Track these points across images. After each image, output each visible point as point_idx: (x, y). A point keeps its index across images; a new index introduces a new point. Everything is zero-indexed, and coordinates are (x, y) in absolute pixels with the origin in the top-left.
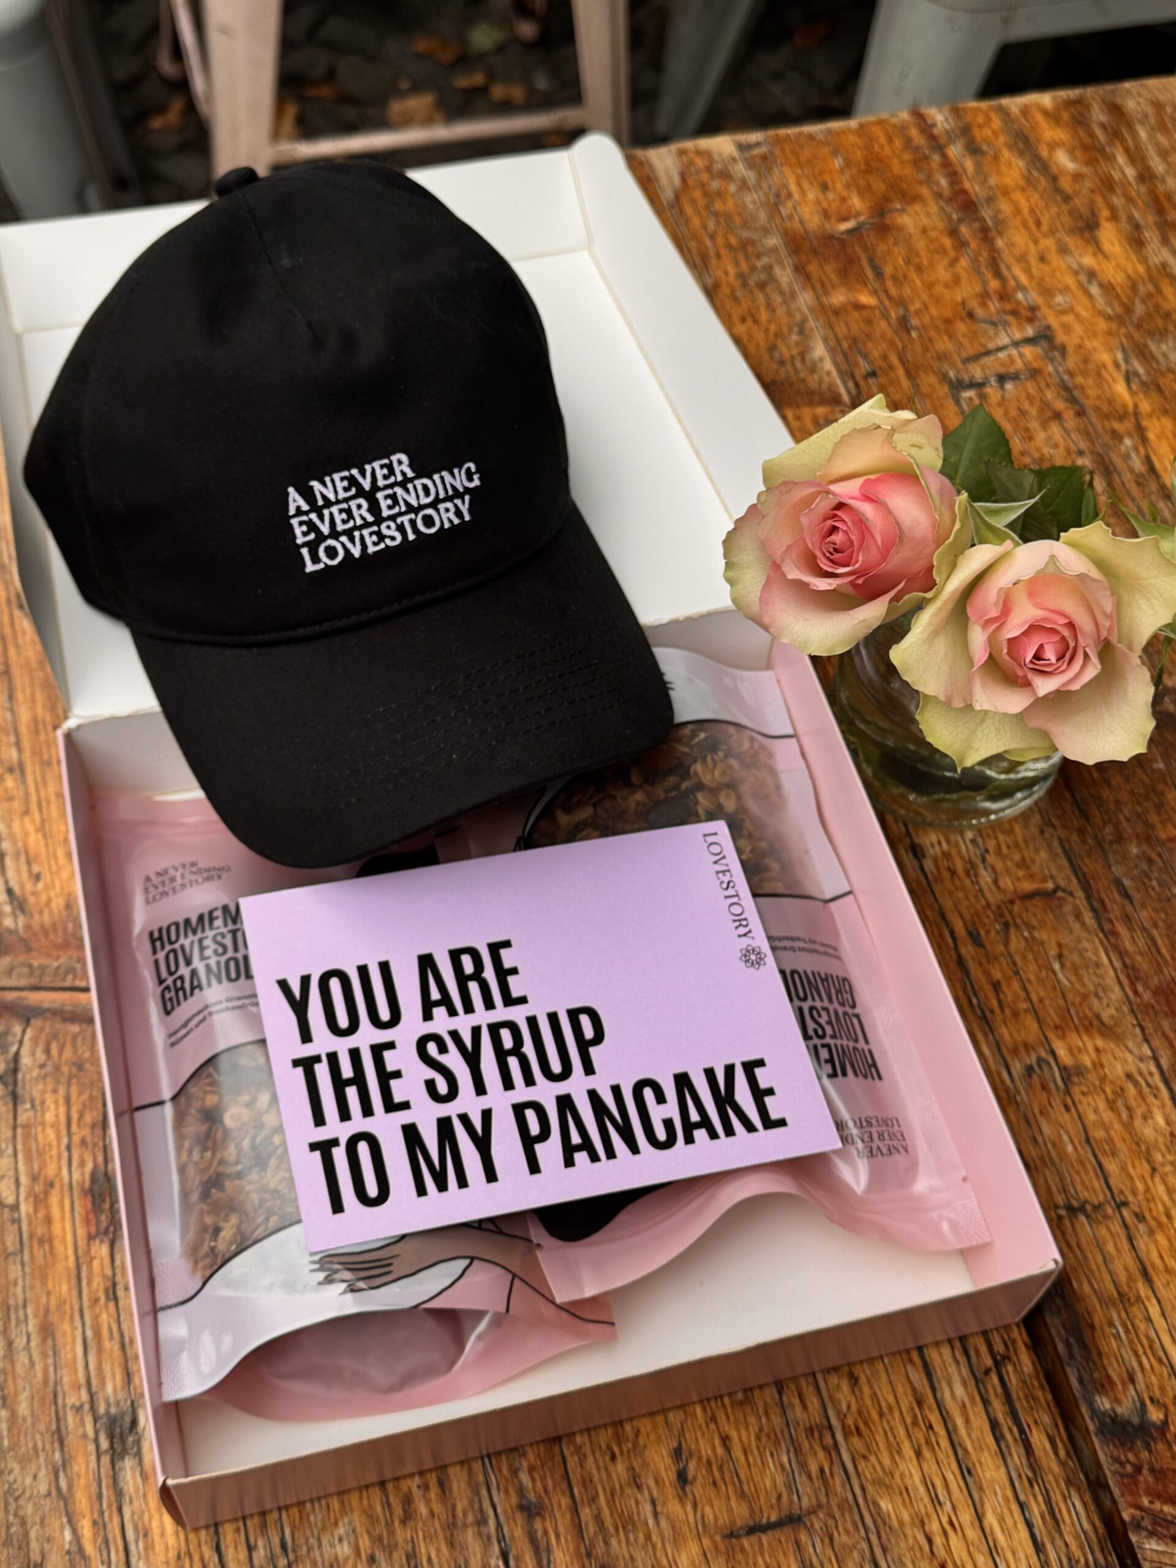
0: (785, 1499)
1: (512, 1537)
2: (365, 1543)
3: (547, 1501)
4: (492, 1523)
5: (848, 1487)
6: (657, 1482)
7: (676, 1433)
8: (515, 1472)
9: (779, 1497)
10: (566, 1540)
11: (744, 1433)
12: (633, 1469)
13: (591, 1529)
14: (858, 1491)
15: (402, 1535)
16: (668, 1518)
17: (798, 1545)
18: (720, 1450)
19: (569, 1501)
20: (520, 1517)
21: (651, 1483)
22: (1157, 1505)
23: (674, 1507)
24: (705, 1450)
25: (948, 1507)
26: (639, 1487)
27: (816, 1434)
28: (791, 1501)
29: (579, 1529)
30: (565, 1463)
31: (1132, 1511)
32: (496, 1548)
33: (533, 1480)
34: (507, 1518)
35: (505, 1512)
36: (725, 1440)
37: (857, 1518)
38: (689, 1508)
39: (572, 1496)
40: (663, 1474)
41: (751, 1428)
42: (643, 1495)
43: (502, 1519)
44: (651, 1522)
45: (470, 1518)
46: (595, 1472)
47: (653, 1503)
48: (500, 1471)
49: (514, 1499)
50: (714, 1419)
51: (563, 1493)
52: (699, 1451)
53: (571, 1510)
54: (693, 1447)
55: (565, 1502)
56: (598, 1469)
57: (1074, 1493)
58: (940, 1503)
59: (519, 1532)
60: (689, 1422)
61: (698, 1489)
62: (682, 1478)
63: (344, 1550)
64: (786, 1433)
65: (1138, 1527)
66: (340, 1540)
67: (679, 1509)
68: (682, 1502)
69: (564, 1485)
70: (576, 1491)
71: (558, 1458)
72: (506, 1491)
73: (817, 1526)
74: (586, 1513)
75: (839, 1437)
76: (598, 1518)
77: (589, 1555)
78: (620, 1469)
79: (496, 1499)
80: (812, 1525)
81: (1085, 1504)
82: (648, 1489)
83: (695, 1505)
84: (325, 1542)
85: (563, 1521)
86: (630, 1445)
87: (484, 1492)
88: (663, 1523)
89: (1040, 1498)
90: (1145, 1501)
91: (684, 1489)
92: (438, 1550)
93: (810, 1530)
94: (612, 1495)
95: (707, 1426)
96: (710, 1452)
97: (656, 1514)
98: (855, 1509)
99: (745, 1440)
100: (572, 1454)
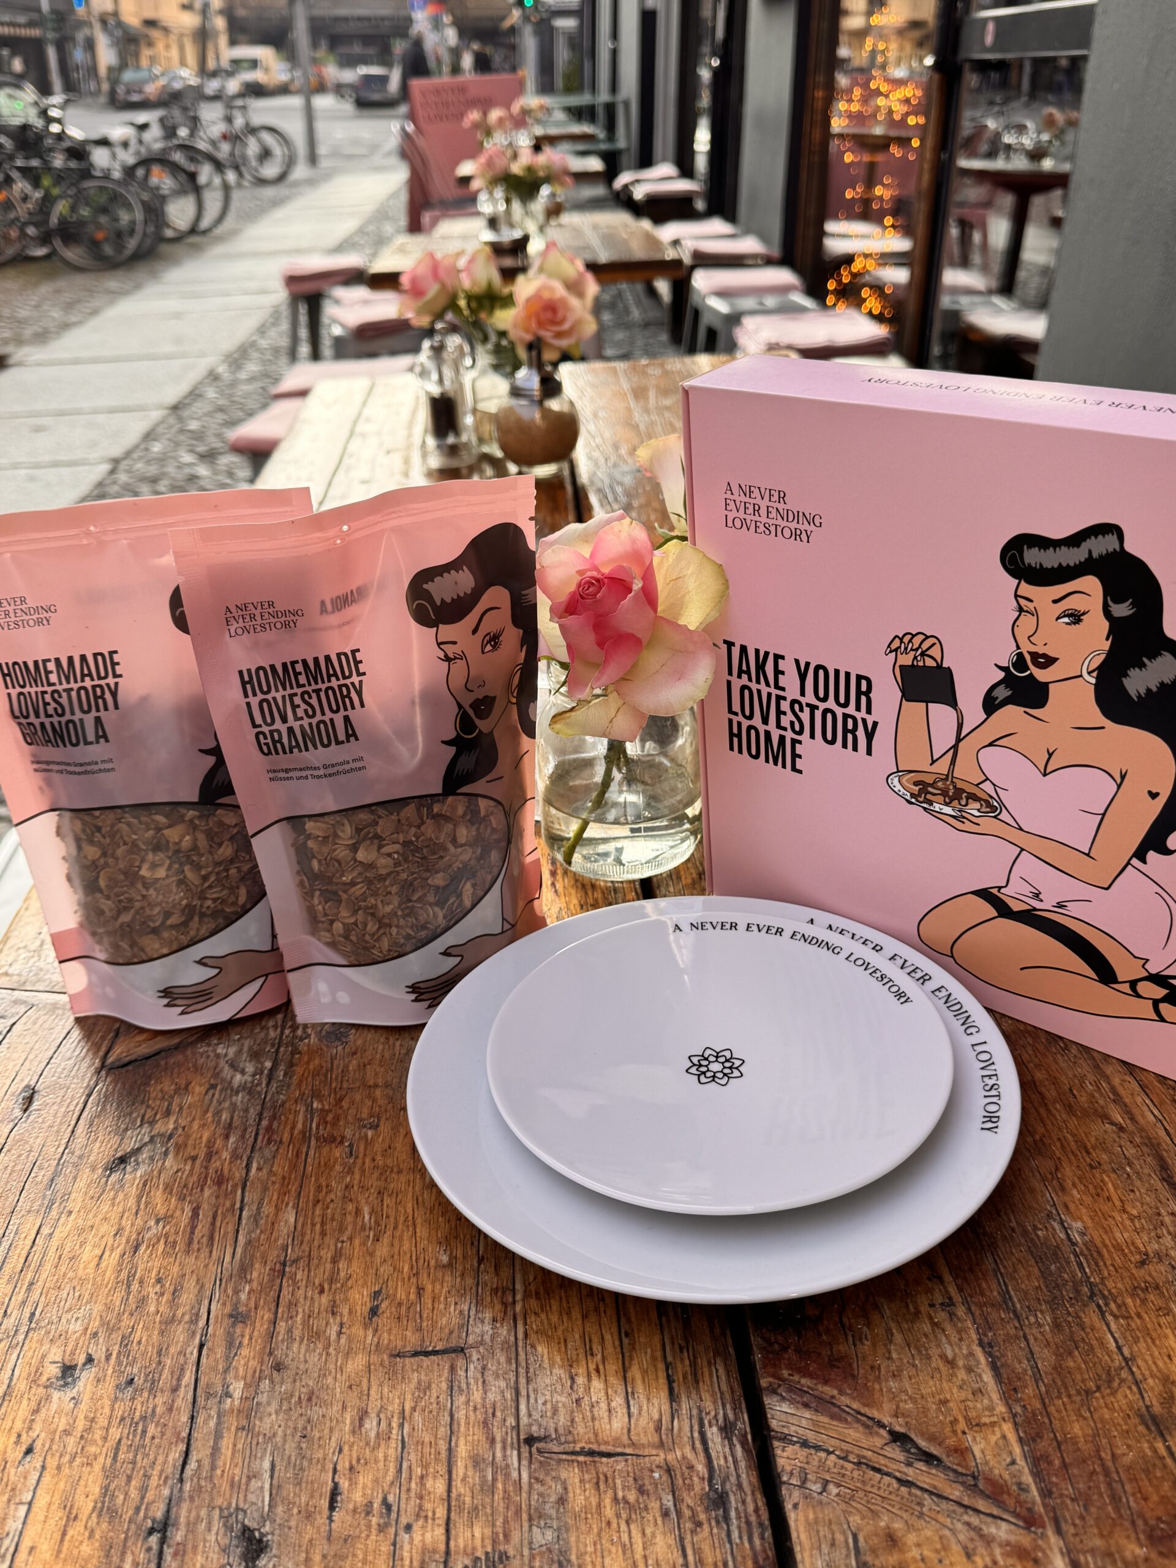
0: (454, 1335)
1: (214, 1335)
2: (95, 1325)
3: (253, 1314)
4: (202, 1323)
5: (513, 1333)
6: (350, 1312)
7: (381, 1281)
8: (237, 1292)
9: (451, 1333)
10: (256, 1341)
11: (438, 1287)
12: (335, 1302)
13: (280, 1338)
14: (520, 1335)
15: (127, 1322)
16: (349, 1337)
17: (453, 1369)
18: (412, 1297)
19: (272, 1316)
20: (227, 1322)
21: (346, 1312)
22: (796, 1378)
23: (358, 1331)
24: (401, 1294)
25: (599, 1356)
26: (333, 1314)
27: (500, 1293)
28: (459, 1337)
29: (271, 1335)
30: (280, 1291)
31: (771, 1379)
32: (197, 1341)
33: (249, 1298)
34: (216, 1322)
35: (217, 1317)
36: (420, 1290)
37: (513, 1356)
38: (370, 1333)
39: (276, 1313)
40: (358, 1308)
41: (445, 1285)
42: (335, 1319)
43: (211, 1321)
44: (333, 1337)
45: (187, 1318)
46: (302, 1300)
47: (341, 1325)
48: (225, 1291)
49: (228, 1309)
50: (417, 1275)
51: (270, 1310)
52: (395, 1295)
53: (269, 1322)
54: (391, 1292)
55: (268, 1316)
56: (306, 1298)
57: (718, 1360)
58: (592, 1355)
59: (220, 1332)
60: (395, 1275)
61: (383, 1321)
62: (374, 1312)
63: (77, 1327)
64: (474, 1289)
65: (774, 1392)
66: (77, 1319)
67: (361, 1332)
68: (366, 1328)
69: (273, 1306)
70: (280, 1310)
71: (277, 1288)
72: (224, 1304)
73: (475, 1357)
74: (282, 1326)
75: (519, 1297)
76: (290, 1331)
77: (271, 1354)
78: (325, 1299)
79: (213, 1307)
80: (470, 1356)
81: (728, 1372)
82: (341, 1315)
83: (376, 1331)
84: (64, 1320)
85: (261, 1326)
86: (339, 1285)
87: (206, 1302)
88: (343, 1340)
89: (687, 1362)
90: (785, 1373)
91: (371, 1319)
92: (150, 1336)
93: (468, 1359)
94: (309, 1316)
95: (409, 1279)
96: (403, 1297)
97: (340, 1333)
98: (513, 1349)
99: (437, 1291)
100: (289, 1286)
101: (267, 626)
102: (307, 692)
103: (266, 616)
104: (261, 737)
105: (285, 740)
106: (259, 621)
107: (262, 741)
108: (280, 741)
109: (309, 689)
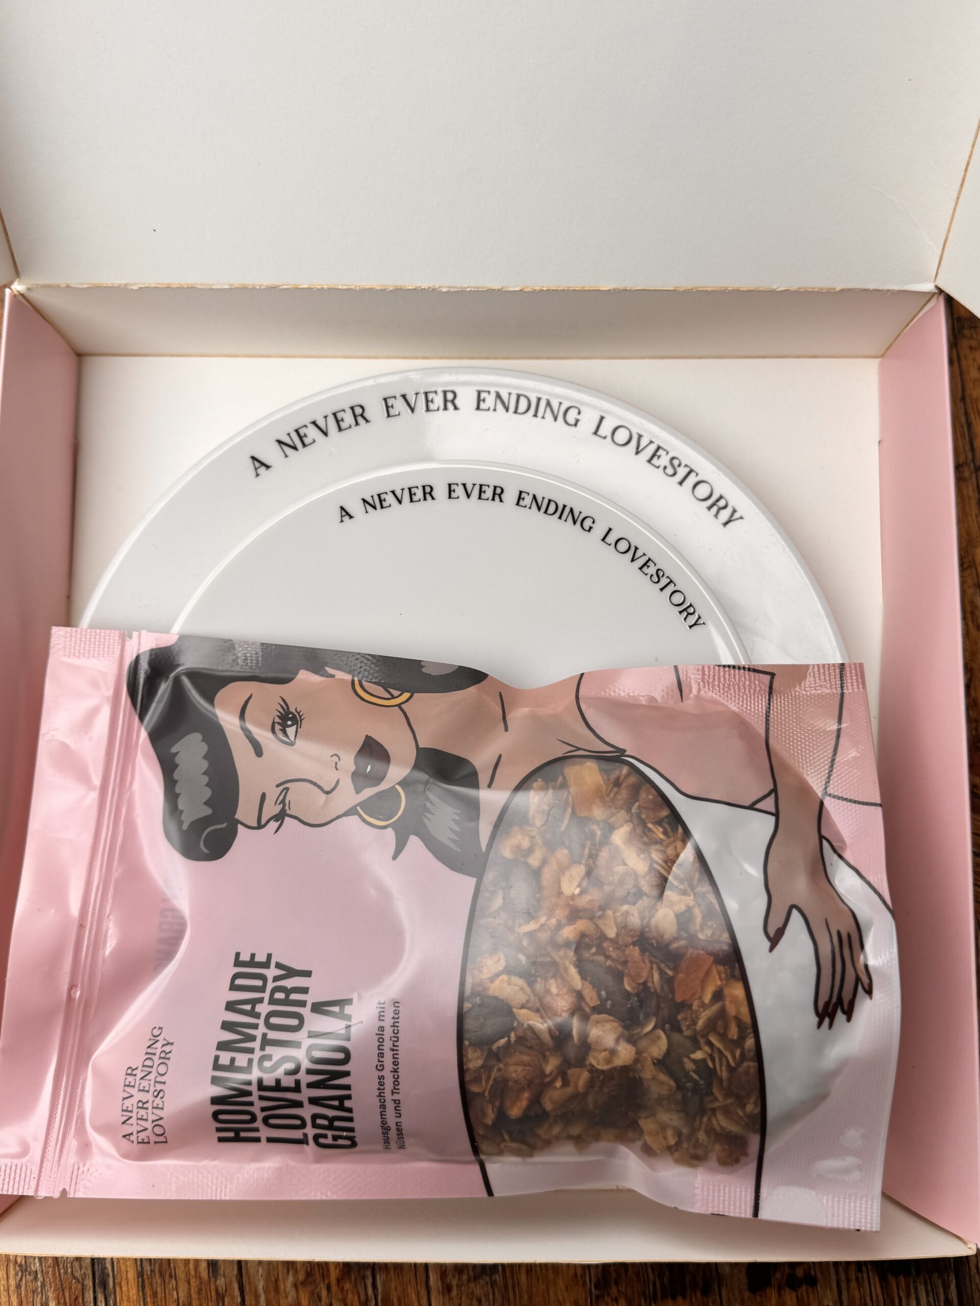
101: (159, 1087)
102: (262, 1059)
103: (144, 1083)
104: (322, 1140)
105: (331, 1113)
106: (149, 1097)
107: (329, 1141)
108: (332, 1120)
109: (258, 1054)
